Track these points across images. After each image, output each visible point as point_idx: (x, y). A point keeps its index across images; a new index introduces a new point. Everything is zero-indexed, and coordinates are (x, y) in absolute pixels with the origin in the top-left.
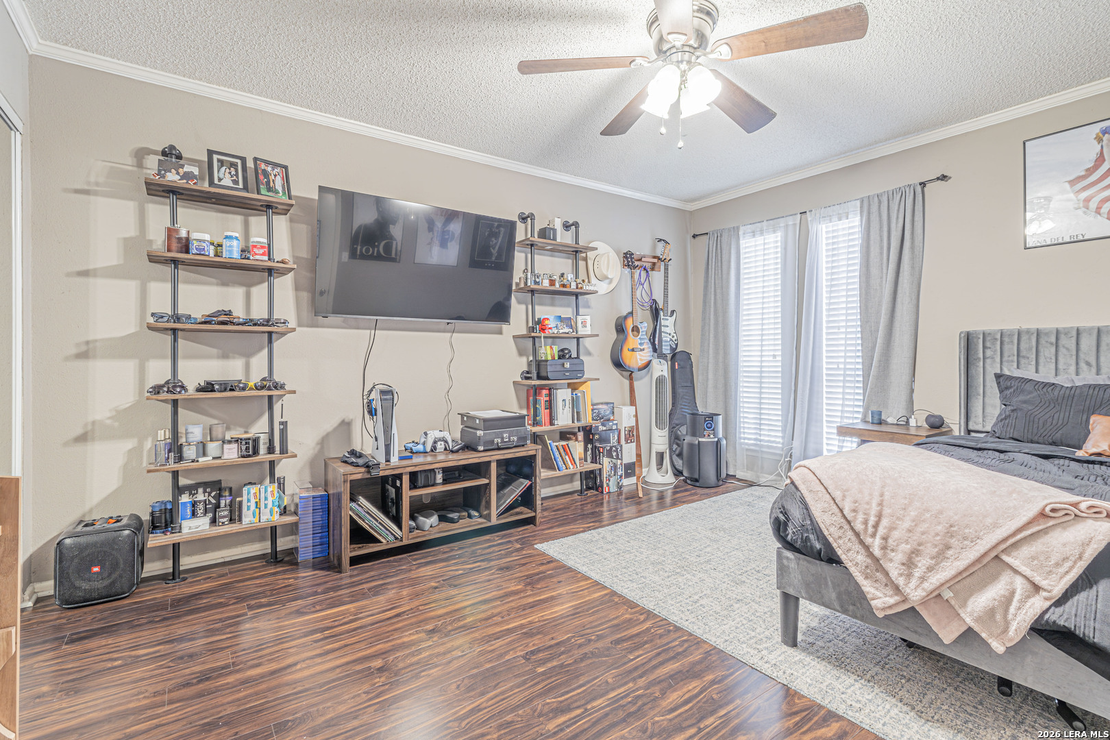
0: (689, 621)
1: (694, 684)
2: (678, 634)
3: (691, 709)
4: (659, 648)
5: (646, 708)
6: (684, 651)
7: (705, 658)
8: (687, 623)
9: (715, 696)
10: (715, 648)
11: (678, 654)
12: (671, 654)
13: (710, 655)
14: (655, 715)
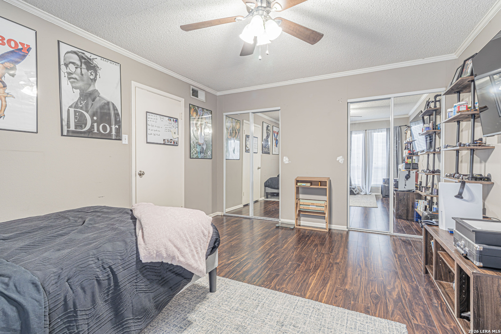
0: (256, 289)
1: (245, 269)
2: (258, 283)
3: (244, 264)
4: (262, 277)
5: (255, 262)
6: (253, 278)
7: (244, 277)
8: (257, 288)
9: (238, 268)
10: (242, 282)
11: (254, 277)
12: (256, 276)
13: (243, 279)
14: (252, 261)
